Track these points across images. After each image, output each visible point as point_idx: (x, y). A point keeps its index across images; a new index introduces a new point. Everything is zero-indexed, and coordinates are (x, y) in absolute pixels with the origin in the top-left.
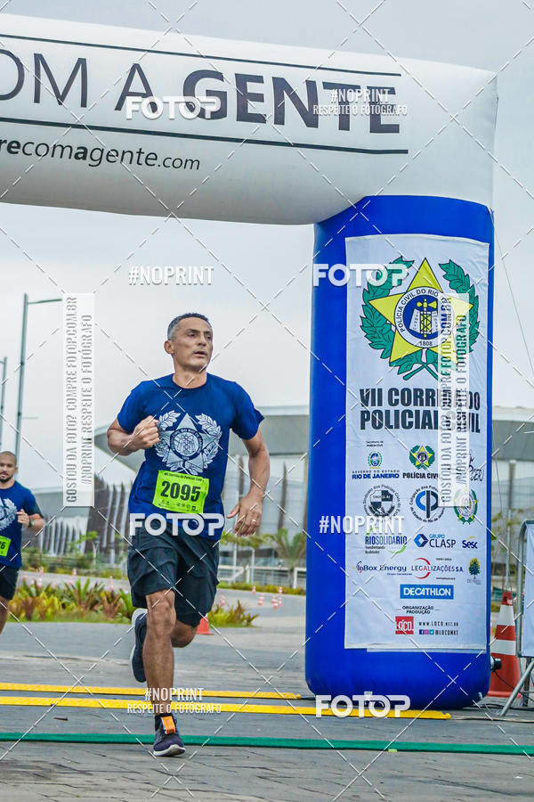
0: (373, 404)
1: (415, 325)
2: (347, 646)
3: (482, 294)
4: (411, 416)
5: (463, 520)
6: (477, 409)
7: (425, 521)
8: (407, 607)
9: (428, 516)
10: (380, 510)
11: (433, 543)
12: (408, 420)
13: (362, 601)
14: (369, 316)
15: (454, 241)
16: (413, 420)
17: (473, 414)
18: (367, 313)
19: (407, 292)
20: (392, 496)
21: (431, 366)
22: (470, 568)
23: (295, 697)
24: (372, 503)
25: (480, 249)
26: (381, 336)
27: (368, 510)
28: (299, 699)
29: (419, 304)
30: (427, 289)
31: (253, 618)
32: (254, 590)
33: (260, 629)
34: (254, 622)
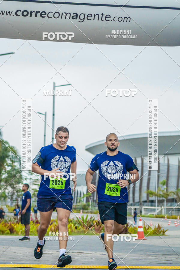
31: (166, 231)
32: (166, 218)
33: (169, 237)
34: (166, 233)
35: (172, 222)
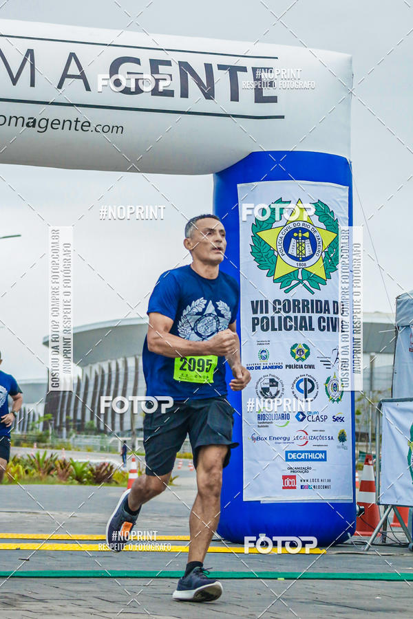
0: (262, 312)
1: (293, 250)
2: (245, 500)
4: (291, 321)
5: (333, 400)
8: (291, 468)
9: (306, 397)
10: (268, 394)
11: (310, 418)
12: (289, 324)
13: (257, 464)
14: (257, 244)
15: (320, 185)
16: (293, 323)
17: (339, 319)
18: (255, 242)
19: (286, 225)
20: (277, 383)
22: (339, 437)
24: (262, 388)
25: (341, 190)
26: (267, 259)
27: (260, 394)
30: (301, 223)
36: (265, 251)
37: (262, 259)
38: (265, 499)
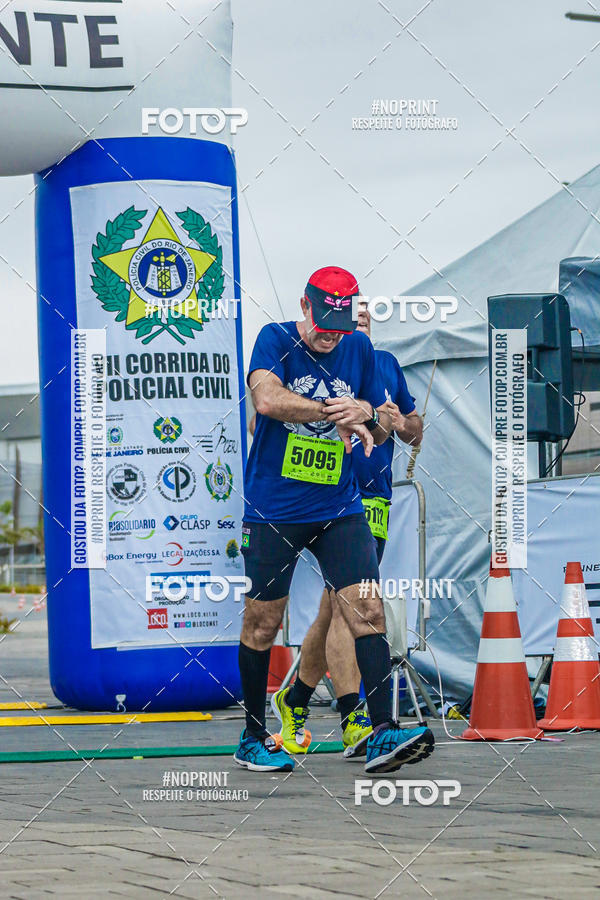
0: (110, 373)
1: (152, 282)
2: (93, 647)
3: (226, 243)
4: (153, 384)
5: (217, 497)
6: (227, 372)
7: (174, 501)
8: (159, 599)
9: (178, 495)
10: (123, 491)
11: (185, 525)
12: (150, 389)
13: (109, 595)
14: (99, 274)
15: (191, 186)
16: (156, 388)
17: (222, 379)
18: (97, 271)
19: (141, 245)
20: (135, 475)
21: (172, 327)
22: (228, 551)
23: (40, 706)
24: (115, 484)
25: (221, 192)
26: (115, 296)
27: (110, 492)
28: (45, 708)
29: (156, 259)
30: (164, 241)
31: (12, 622)
32: (13, 592)
33: (18, 635)
34: (12, 627)
35: (28, 602)
36: (113, 283)
37: (109, 296)
38: (123, 645)
